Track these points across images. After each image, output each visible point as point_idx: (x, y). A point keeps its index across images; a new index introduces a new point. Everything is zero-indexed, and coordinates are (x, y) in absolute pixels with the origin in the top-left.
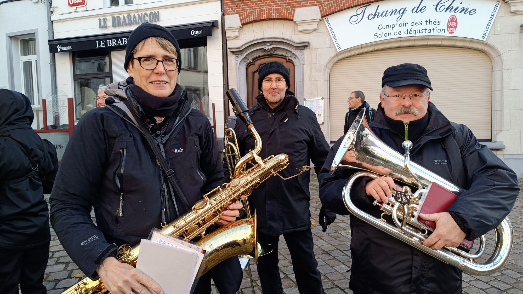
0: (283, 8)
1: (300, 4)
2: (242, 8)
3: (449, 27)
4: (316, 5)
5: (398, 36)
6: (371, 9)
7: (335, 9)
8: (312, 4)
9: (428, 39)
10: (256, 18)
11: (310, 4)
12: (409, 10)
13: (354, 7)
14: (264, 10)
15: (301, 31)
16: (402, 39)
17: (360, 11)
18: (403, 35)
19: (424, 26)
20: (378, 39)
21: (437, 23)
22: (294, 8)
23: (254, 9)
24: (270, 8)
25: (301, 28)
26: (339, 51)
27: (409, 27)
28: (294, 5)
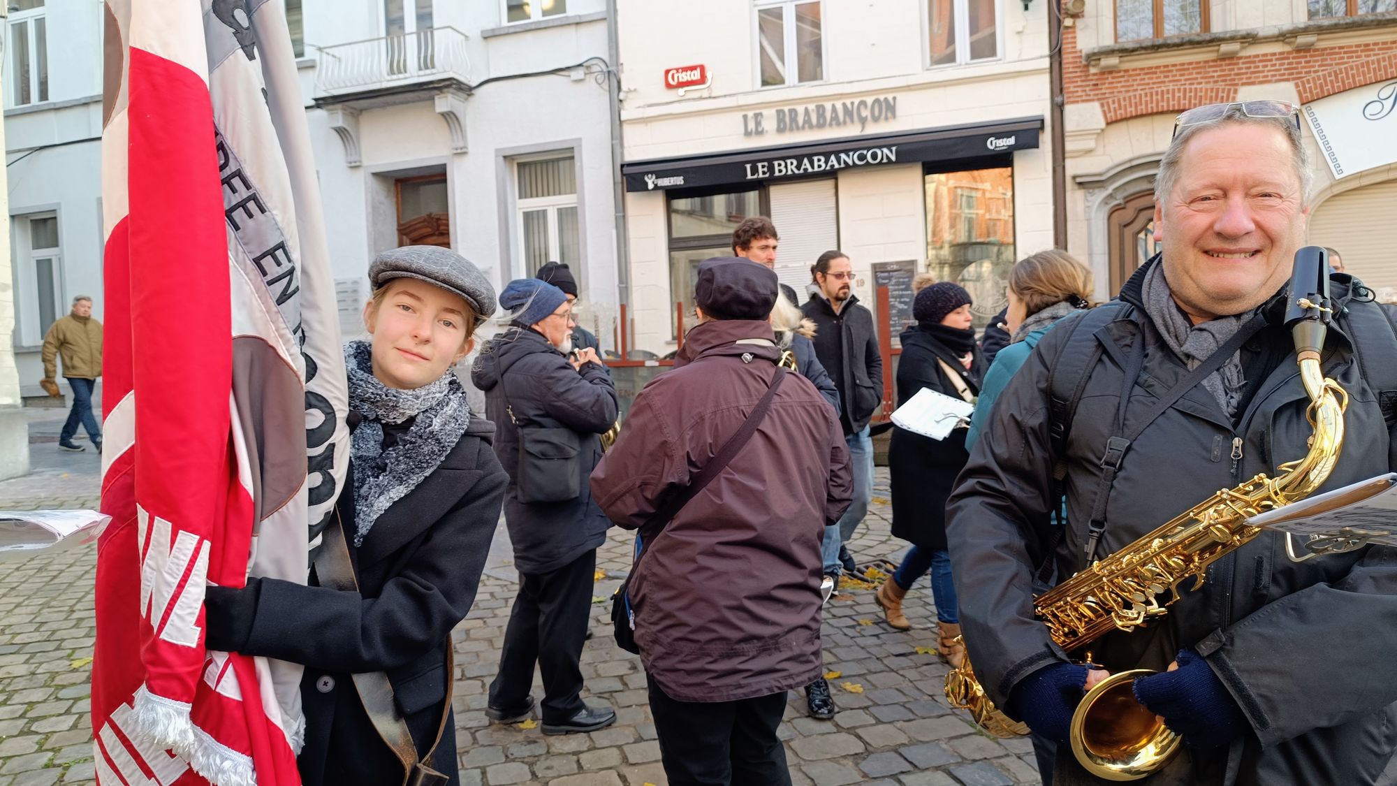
0: (1209, 86)
1: (1250, 78)
2: (1107, 88)
4: (1287, 80)
7: (1333, 87)
8: (1278, 77)
10: (1142, 109)
11: (1274, 78)
13: (1377, 82)
14: (1162, 91)
17: (1387, 92)
22: (1235, 86)
23: (1136, 90)
26: (1338, 177)
28: (1234, 80)
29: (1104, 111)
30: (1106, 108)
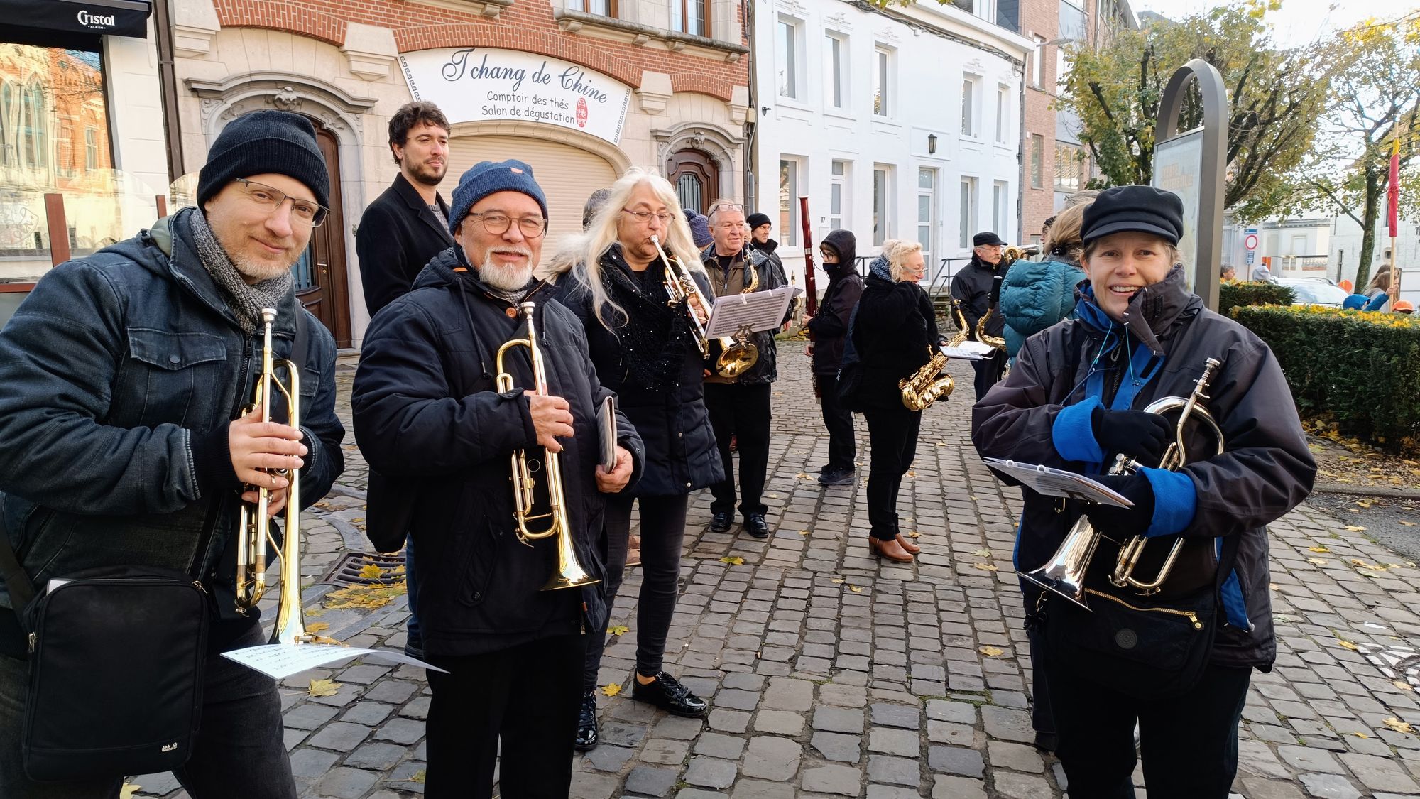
0: (321, 13)
3: (579, 116)
4: (387, 26)
5: (516, 117)
6: (475, 59)
7: (422, 42)
8: (379, 21)
9: (552, 130)
10: (258, 20)
11: (376, 21)
12: (528, 74)
13: (452, 47)
15: (353, 74)
16: (521, 123)
17: (458, 58)
18: (523, 117)
19: (548, 108)
20: (488, 117)
21: (564, 106)
22: (345, 20)
24: (291, 5)
25: (357, 66)
27: (529, 104)
28: (343, 13)
29: (218, 11)
30: (220, 8)
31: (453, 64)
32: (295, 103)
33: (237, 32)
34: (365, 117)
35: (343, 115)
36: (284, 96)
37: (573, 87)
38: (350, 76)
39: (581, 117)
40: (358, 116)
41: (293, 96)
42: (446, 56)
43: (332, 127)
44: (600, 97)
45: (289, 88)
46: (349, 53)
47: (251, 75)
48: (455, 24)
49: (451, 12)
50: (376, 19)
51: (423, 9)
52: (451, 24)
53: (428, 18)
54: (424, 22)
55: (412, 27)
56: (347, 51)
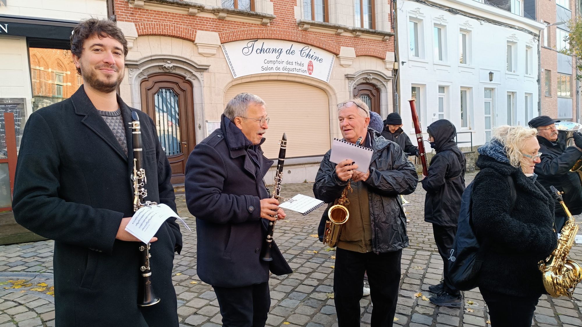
0: (185, 27)
1: (201, 27)
2: (138, 17)
3: (309, 70)
4: (216, 31)
5: (278, 71)
6: (258, 45)
7: (232, 38)
8: (212, 29)
9: (296, 77)
10: (155, 31)
11: (211, 29)
12: (284, 51)
13: (247, 39)
14: (165, 25)
15: (200, 54)
16: (280, 74)
17: (250, 44)
18: (281, 71)
19: (294, 66)
20: (265, 72)
21: (302, 65)
22: (195, 29)
23: (152, 21)
24: (171, 24)
25: (201, 50)
26: (235, 78)
27: (284, 64)
28: (195, 26)
29: (137, 29)
30: (138, 27)
31: (248, 47)
32: (172, 68)
33: (146, 38)
34: (205, 74)
35: (194, 73)
36: (167, 65)
37: (306, 56)
38: (198, 55)
39: (310, 70)
40: (202, 73)
41: (171, 65)
42: (244, 44)
43: (190, 79)
44: (320, 60)
45: (169, 62)
46: (197, 44)
47: (151, 56)
48: (248, 29)
49: (247, 23)
50: (210, 28)
51: (233, 23)
52: (246, 29)
53: (235, 26)
54: (233, 28)
55: (227, 31)
56: (196, 43)
